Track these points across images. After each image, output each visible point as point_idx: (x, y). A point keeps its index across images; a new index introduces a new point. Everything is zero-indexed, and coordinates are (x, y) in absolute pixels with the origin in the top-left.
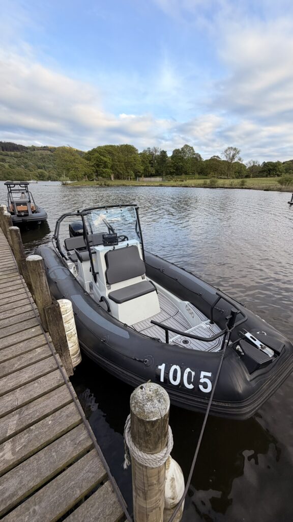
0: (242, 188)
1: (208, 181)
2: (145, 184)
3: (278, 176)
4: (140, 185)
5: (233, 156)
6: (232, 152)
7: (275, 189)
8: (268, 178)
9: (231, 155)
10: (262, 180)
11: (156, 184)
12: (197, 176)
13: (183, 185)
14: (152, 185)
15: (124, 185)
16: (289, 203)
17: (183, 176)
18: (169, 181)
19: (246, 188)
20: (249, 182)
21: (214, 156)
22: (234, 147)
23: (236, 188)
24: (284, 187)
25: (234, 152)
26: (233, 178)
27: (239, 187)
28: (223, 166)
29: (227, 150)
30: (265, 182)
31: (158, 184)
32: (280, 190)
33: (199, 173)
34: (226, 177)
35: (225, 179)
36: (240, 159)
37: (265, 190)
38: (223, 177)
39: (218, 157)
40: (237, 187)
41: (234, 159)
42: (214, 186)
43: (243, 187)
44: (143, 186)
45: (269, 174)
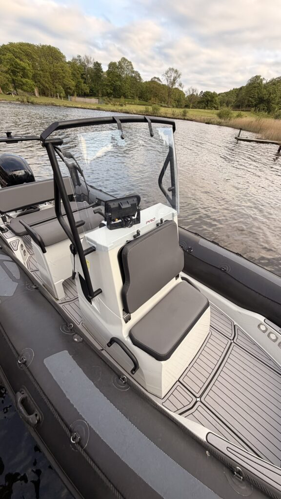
0: (184, 119)
1: (150, 109)
2: (79, 106)
3: (216, 109)
4: (73, 106)
5: (174, 80)
6: (174, 75)
7: (215, 122)
8: (206, 111)
9: (172, 78)
10: (200, 111)
11: (93, 107)
12: (137, 101)
13: (124, 111)
14: (88, 107)
15: (53, 105)
16: (236, 138)
17: (122, 100)
18: (107, 104)
19: (188, 120)
20: (191, 112)
21: (155, 78)
22: (175, 69)
23: (179, 119)
24: (223, 121)
25: (175, 75)
26: (173, 107)
27: (181, 117)
28: (163, 92)
29: (168, 72)
30: (203, 114)
31: (95, 107)
32: (219, 124)
33: (140, 97)
34: (166, 106)
35: (165, 107)
36: (180, 85)
37: (206, 123)
38: (163, 105)
39: (158, 79)
40: (179, 117)
41: (175, 83)
42: (157, 115)
43: (186, 118)
44: (78, 108)
45: (207, 105)
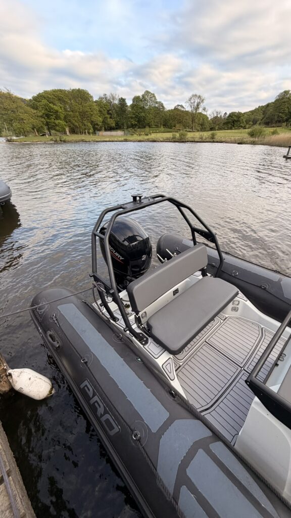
0: (214, 142)
1: (177, 135)
2: (108, 139)
3: (245, 128)
4: (102, 140)
5: (198, 105)
6: (197, 101)
7: (249, 142)
8: (233, 131)
9: (196, 104)
10: (227, 132)
11: (120, 139)
12: (162, 129)
13: (151, 140)
14: (116, 140)
15: (83, 141)
16: (284, 157)
17: (147, 129)
18: (132, 135)
19: (217, 142)
20: (220, 134)
21: (178, 105)
22: (198, 94)
23: (207, 142)
24: (256, 139)
25: (199, 101)
26: (198, 131)
27: (210, 140)
28: (188, 117)
29: (191, 98)
30: (231, 134)
31: (122, 139)
32: (254, 143)
33: (165, 125)
34: (191, 130)
35: (190, 132)
36: (204, 109)
37: (239, 144)
38: (188, 130)
39: (182, 106)
40: (208, 140)
41: (198, 108)
42: (184, 140)
43: (215, 140)
44: (106, 141)
45: (234, 126)
